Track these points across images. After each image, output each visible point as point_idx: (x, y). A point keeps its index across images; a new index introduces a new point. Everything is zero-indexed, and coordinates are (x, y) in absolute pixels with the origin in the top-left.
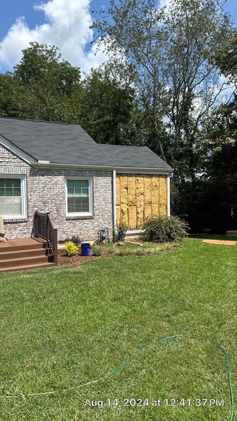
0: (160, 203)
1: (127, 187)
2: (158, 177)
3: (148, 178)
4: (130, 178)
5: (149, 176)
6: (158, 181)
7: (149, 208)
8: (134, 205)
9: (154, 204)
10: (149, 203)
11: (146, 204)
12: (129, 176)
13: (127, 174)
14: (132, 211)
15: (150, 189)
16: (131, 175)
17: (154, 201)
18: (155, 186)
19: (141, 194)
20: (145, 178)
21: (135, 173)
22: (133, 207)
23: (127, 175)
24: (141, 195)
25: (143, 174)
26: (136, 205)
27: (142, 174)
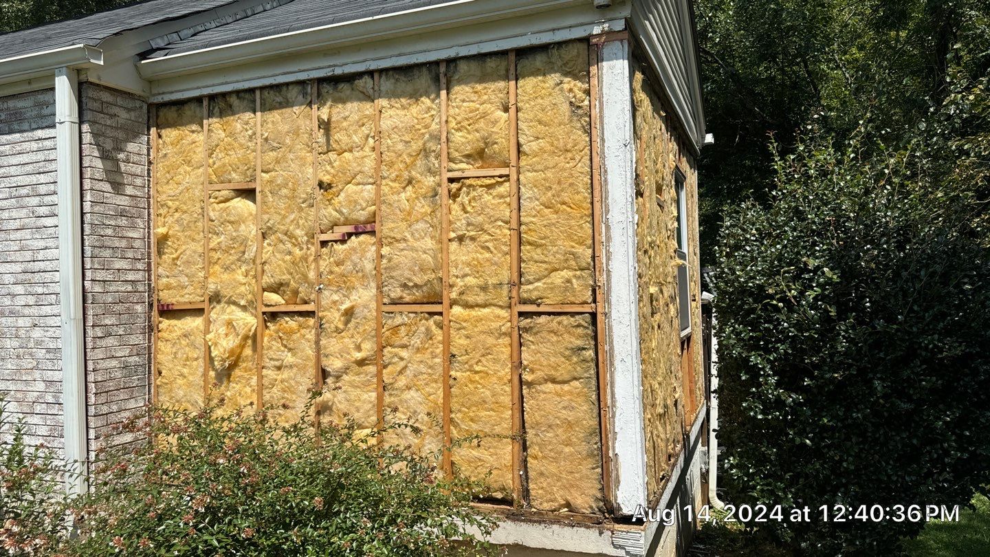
0: (524, 302)
1: (251, 186)
2: (506, 78)
3: (415, 96)
4: (275, 116)
5: (424, 80)
6: (506, 110)
7: (416, 341)
8: (301, 314)
9: (467, 306)
10: (418, 294)
11: (394, 303)
12: (267, 107)
13: (252, 91)
14: (289, 358)
15: (430, 181)
16: (279, 99)
17: (471, 280)
18: (479, 155)
19: (350, 229)
20: (383, 102)
21: (302, 76)
22: (291, 323)
23: (251, 99)
24: (357, 234)
25: (371, 73)
26: (310, 314)
27: (360, 75)
